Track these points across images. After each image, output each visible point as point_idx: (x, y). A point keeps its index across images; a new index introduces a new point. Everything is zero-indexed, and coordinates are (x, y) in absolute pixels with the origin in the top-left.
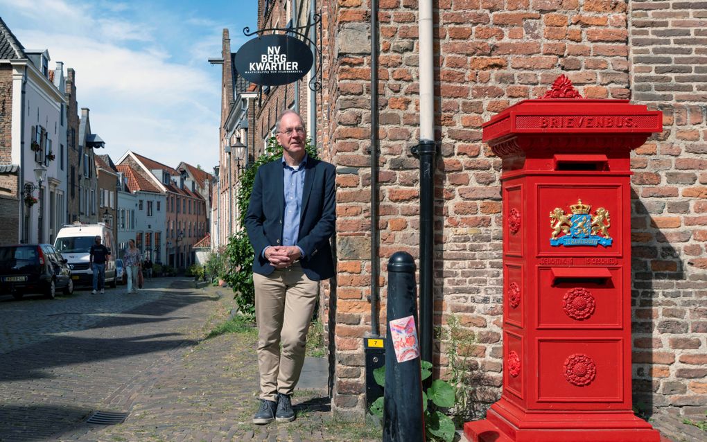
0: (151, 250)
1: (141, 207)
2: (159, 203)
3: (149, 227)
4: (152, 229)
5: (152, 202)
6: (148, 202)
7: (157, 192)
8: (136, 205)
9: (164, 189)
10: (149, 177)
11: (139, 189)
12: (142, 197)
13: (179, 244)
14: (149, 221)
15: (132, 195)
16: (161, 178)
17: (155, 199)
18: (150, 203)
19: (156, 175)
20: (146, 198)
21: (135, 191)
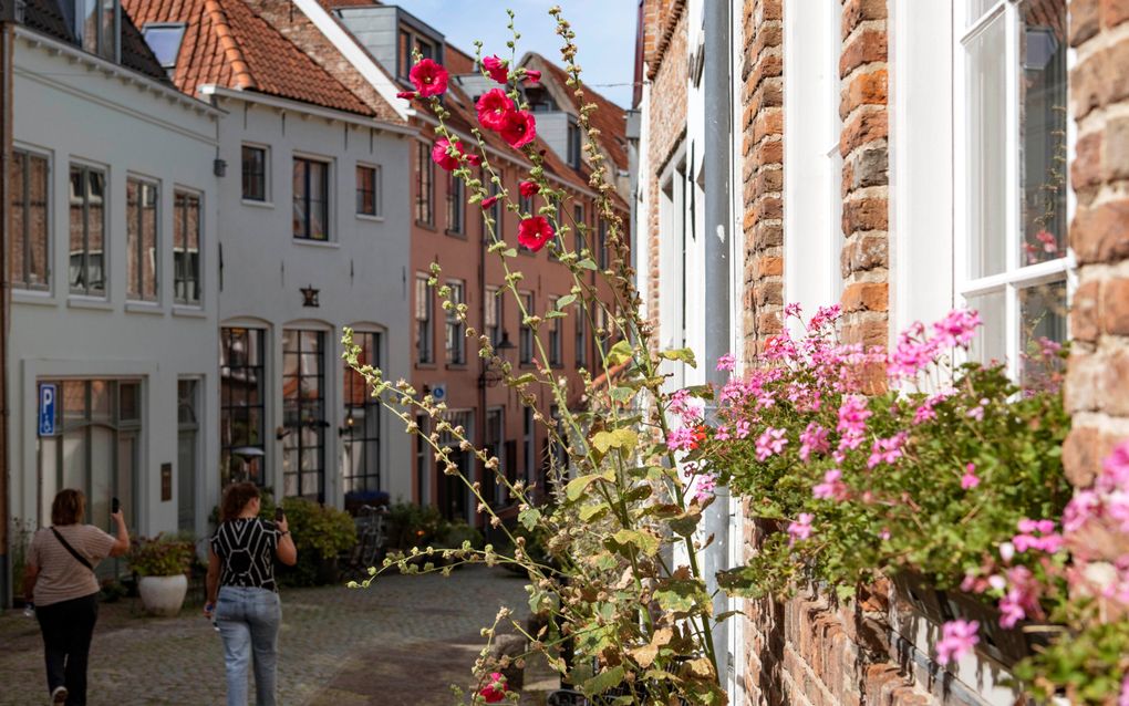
0: (321, 426)
1: (254, 180)
2: (369, 176)
3: (310, 297)
4: (325, 311)
5: (325, 166)
6: (305, 163)
7: (353, 110)
8: (219, 167)
9: (403, 109)
10: (324, 44)
11: (241, 82)
12: (261, 131)
13: (495, 397)
14: (311, 264)
15: (190, 105)
16: (389, 55)
17: (346, 156)
18: (313, 171)
19: (365, 39)
20: (285, 143)
21: (208, 89)
